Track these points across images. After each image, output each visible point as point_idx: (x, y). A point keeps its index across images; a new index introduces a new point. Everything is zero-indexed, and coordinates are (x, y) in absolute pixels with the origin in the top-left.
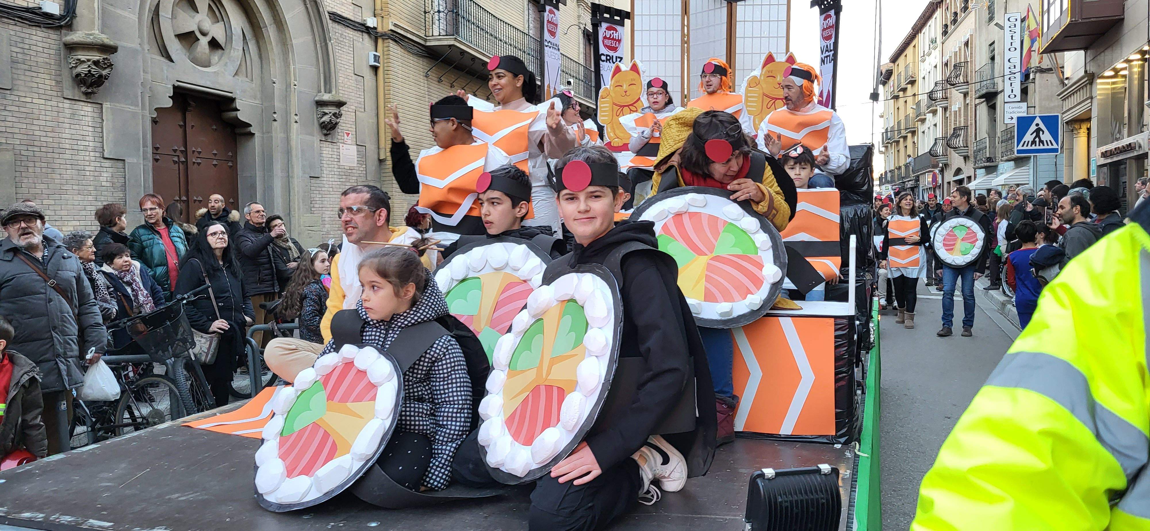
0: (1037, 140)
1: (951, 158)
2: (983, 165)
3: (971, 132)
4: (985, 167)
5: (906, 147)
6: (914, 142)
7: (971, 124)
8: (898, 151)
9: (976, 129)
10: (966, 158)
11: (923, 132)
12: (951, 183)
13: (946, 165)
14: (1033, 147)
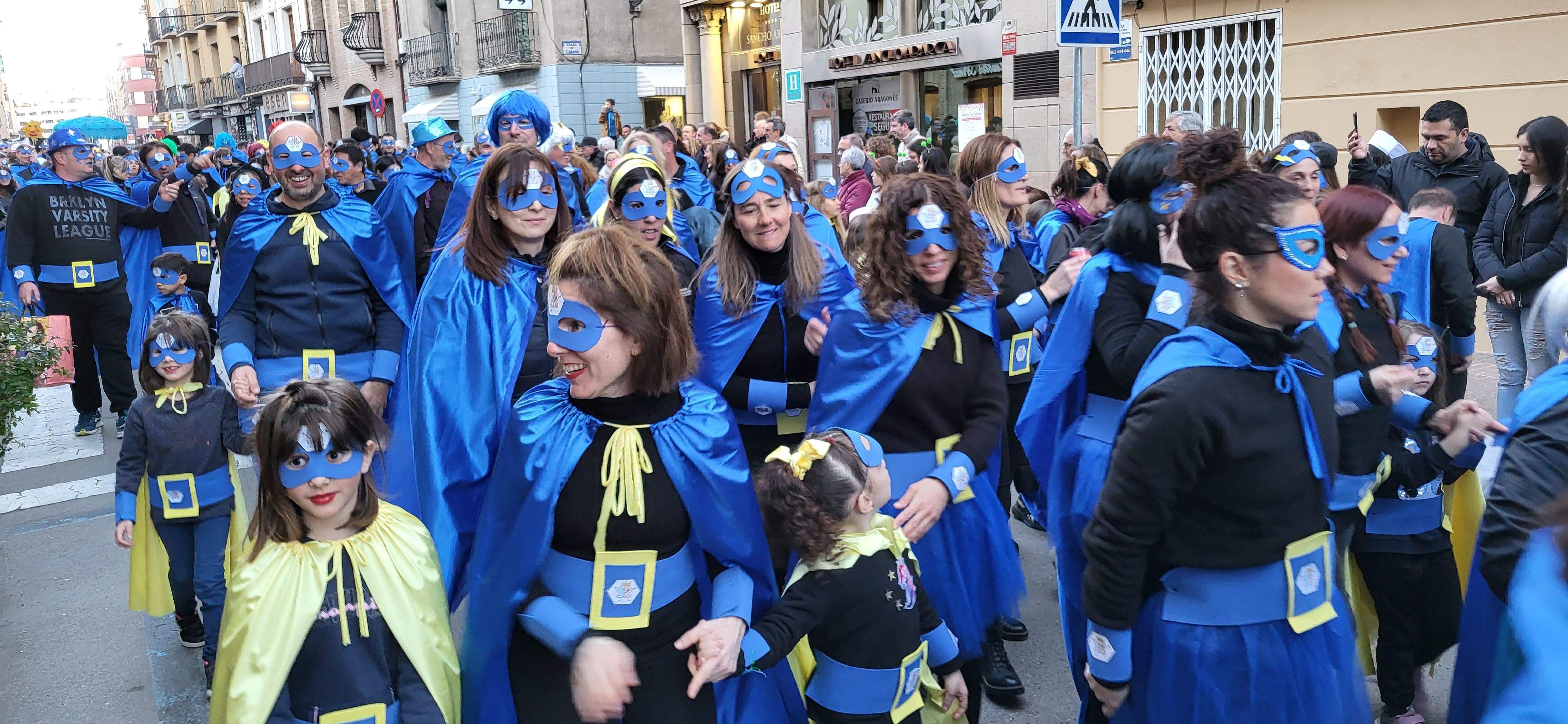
0: (1090, 11)
1: (335, 66)
2: (428, 80)
3: (386, 24)
4: (430, 86)
5: (215, 46)
6: (236, 38)
7: (384, 10)
8: (196, 52)
9: (397, 16)
10: (377, 67)
11: (259, 21)
12: (342, 111)
13: (326, 79)
14: (1085, 29)
